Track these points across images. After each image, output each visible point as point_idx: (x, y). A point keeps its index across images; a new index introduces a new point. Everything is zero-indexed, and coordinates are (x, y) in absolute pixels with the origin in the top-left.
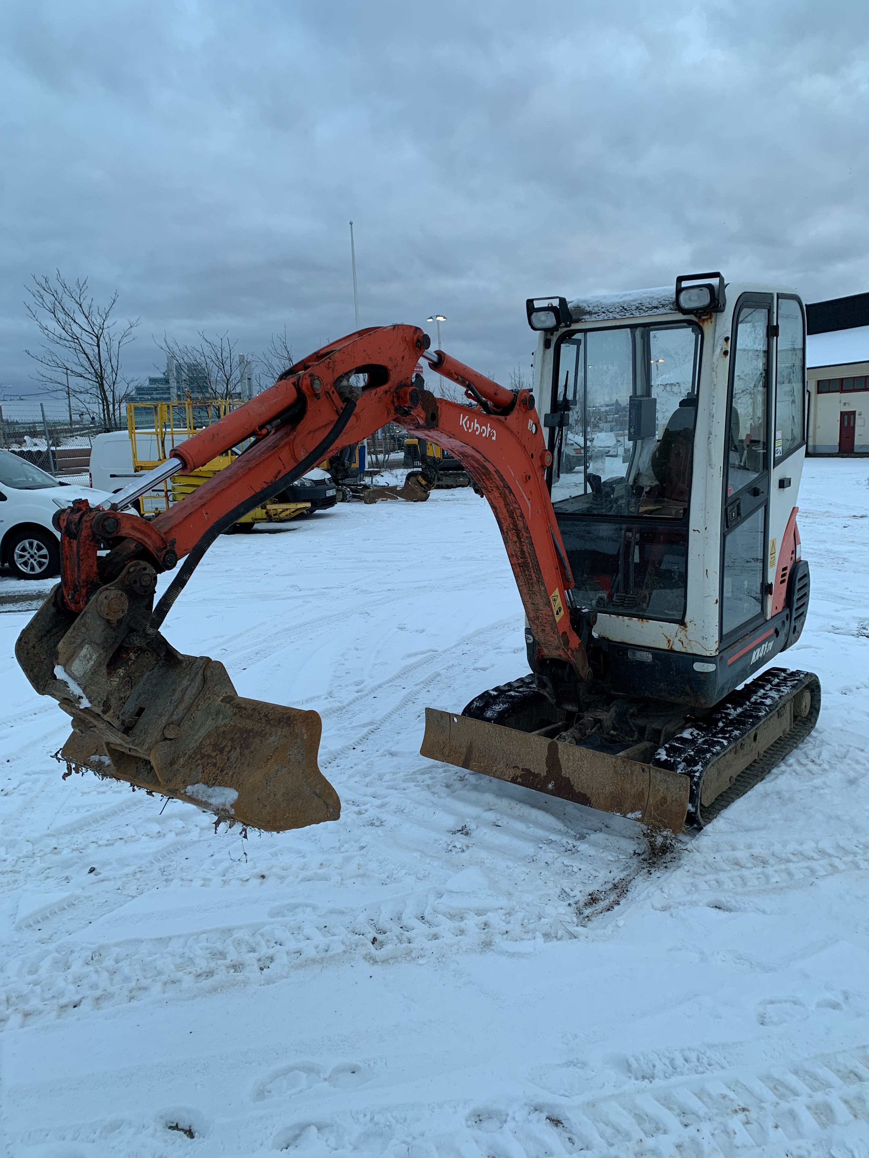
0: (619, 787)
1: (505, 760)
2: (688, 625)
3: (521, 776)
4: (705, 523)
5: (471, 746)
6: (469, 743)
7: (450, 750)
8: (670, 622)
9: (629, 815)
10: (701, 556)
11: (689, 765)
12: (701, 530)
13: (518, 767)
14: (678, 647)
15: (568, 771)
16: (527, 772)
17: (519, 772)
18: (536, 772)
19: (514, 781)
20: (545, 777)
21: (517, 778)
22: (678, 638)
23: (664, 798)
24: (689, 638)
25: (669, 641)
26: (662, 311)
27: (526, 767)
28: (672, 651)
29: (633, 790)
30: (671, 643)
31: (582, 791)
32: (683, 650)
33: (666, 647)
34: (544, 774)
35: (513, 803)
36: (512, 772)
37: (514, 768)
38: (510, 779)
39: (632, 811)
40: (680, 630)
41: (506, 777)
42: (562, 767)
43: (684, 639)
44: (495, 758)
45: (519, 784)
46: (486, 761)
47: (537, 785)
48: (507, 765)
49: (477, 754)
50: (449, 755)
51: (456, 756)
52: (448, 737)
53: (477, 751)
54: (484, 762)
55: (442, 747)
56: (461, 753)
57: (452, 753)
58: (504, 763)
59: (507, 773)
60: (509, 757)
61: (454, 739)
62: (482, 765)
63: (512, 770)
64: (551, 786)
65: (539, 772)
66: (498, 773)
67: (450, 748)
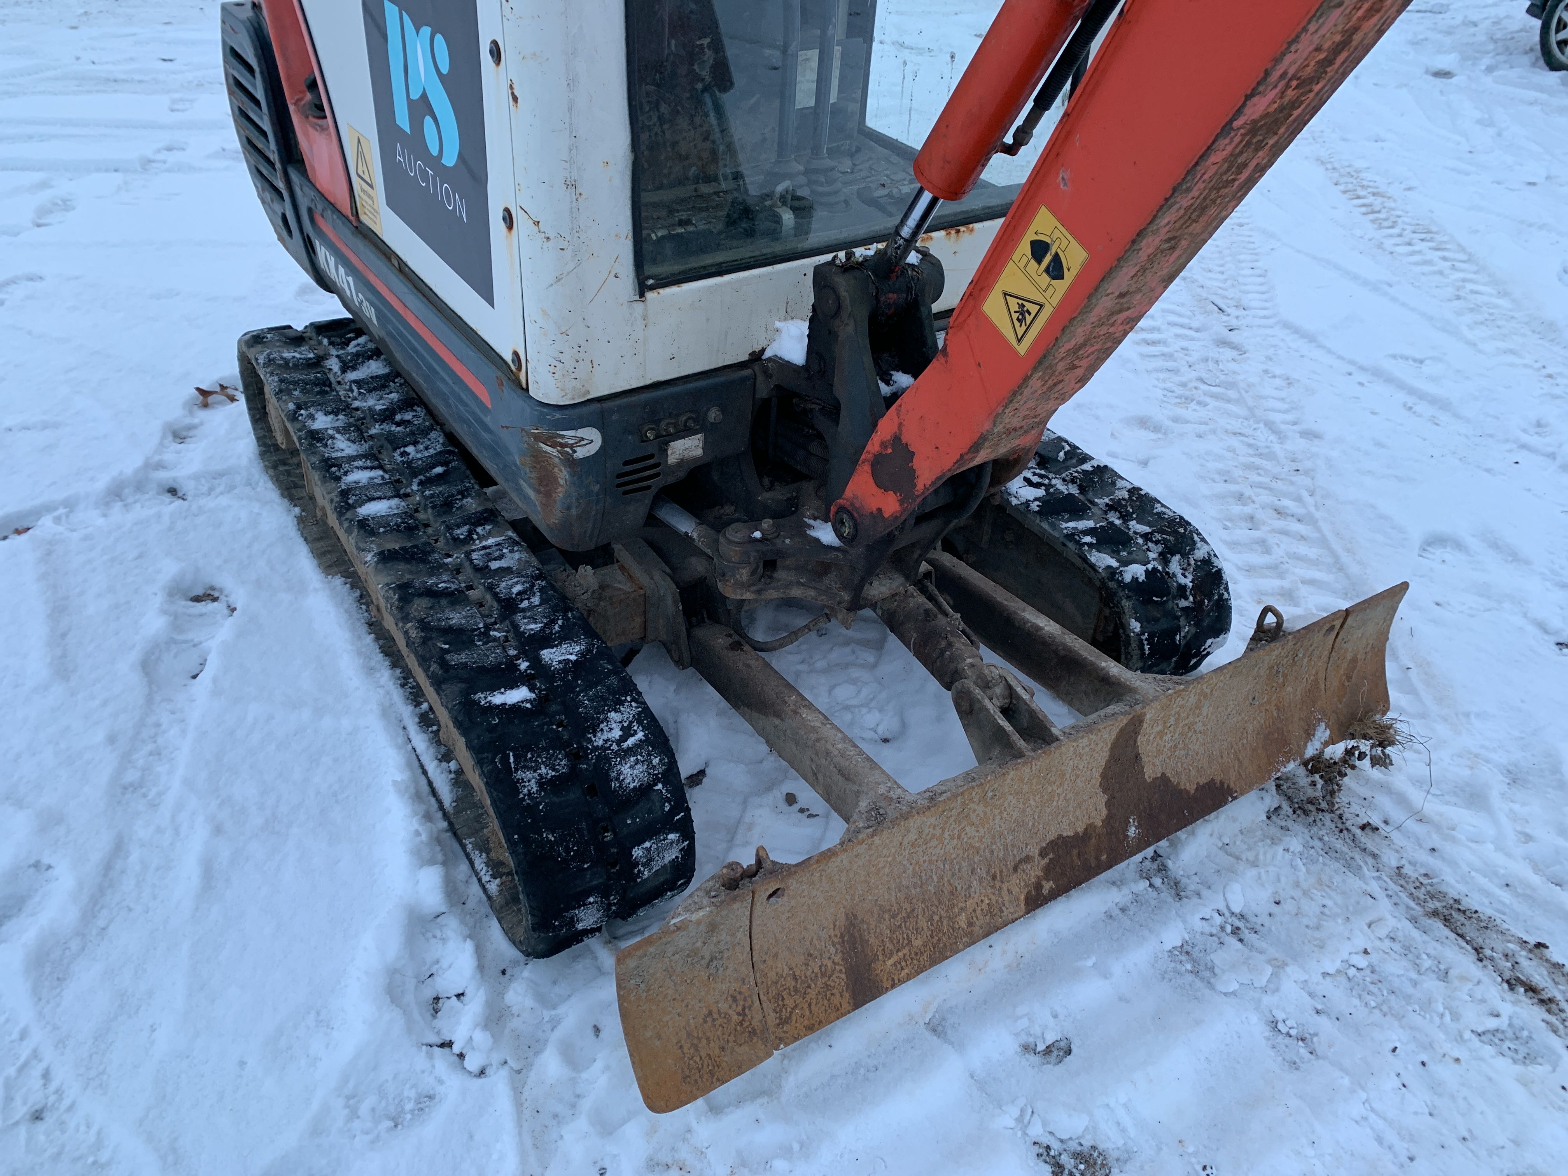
1: (981, 871)
3: (1047, 872)
5: (850, 918)
6: (840, 920)
7: (778, 996)
13: (1028, 859)
15: (1158, 760)
16: (1058, 846)
17: (1034, 870)
18: (1080, 830)
19: (1035, 900)
20: (1107, 821)
21: (1039, 886)
27: (1051, 836)
31: (1203, 781)
34: (1100, 816)
36: (1016, 887)
38: (1024, 907)
41: (1009, 911)
44: (948, 890)
46: (924, 924)
47: (1097, 858)
48: (994, 878)
49: (883, 926)
50: (784, 1014)
51: (812, 993)
52: (746, 969)
53: (880, 919)
54: (918, 930)
55: (735, 1018)
56: (823, 975)
57: (790, 1002)
58: (981, 880)
59: (1006, 898)
60: (992, 852)
61: (776, 955)
62: (917, 943)
63: (1015, 879)
64: (1132, 831)
65: (1086, 821)
66: (981, 921)
67: (773, 991)
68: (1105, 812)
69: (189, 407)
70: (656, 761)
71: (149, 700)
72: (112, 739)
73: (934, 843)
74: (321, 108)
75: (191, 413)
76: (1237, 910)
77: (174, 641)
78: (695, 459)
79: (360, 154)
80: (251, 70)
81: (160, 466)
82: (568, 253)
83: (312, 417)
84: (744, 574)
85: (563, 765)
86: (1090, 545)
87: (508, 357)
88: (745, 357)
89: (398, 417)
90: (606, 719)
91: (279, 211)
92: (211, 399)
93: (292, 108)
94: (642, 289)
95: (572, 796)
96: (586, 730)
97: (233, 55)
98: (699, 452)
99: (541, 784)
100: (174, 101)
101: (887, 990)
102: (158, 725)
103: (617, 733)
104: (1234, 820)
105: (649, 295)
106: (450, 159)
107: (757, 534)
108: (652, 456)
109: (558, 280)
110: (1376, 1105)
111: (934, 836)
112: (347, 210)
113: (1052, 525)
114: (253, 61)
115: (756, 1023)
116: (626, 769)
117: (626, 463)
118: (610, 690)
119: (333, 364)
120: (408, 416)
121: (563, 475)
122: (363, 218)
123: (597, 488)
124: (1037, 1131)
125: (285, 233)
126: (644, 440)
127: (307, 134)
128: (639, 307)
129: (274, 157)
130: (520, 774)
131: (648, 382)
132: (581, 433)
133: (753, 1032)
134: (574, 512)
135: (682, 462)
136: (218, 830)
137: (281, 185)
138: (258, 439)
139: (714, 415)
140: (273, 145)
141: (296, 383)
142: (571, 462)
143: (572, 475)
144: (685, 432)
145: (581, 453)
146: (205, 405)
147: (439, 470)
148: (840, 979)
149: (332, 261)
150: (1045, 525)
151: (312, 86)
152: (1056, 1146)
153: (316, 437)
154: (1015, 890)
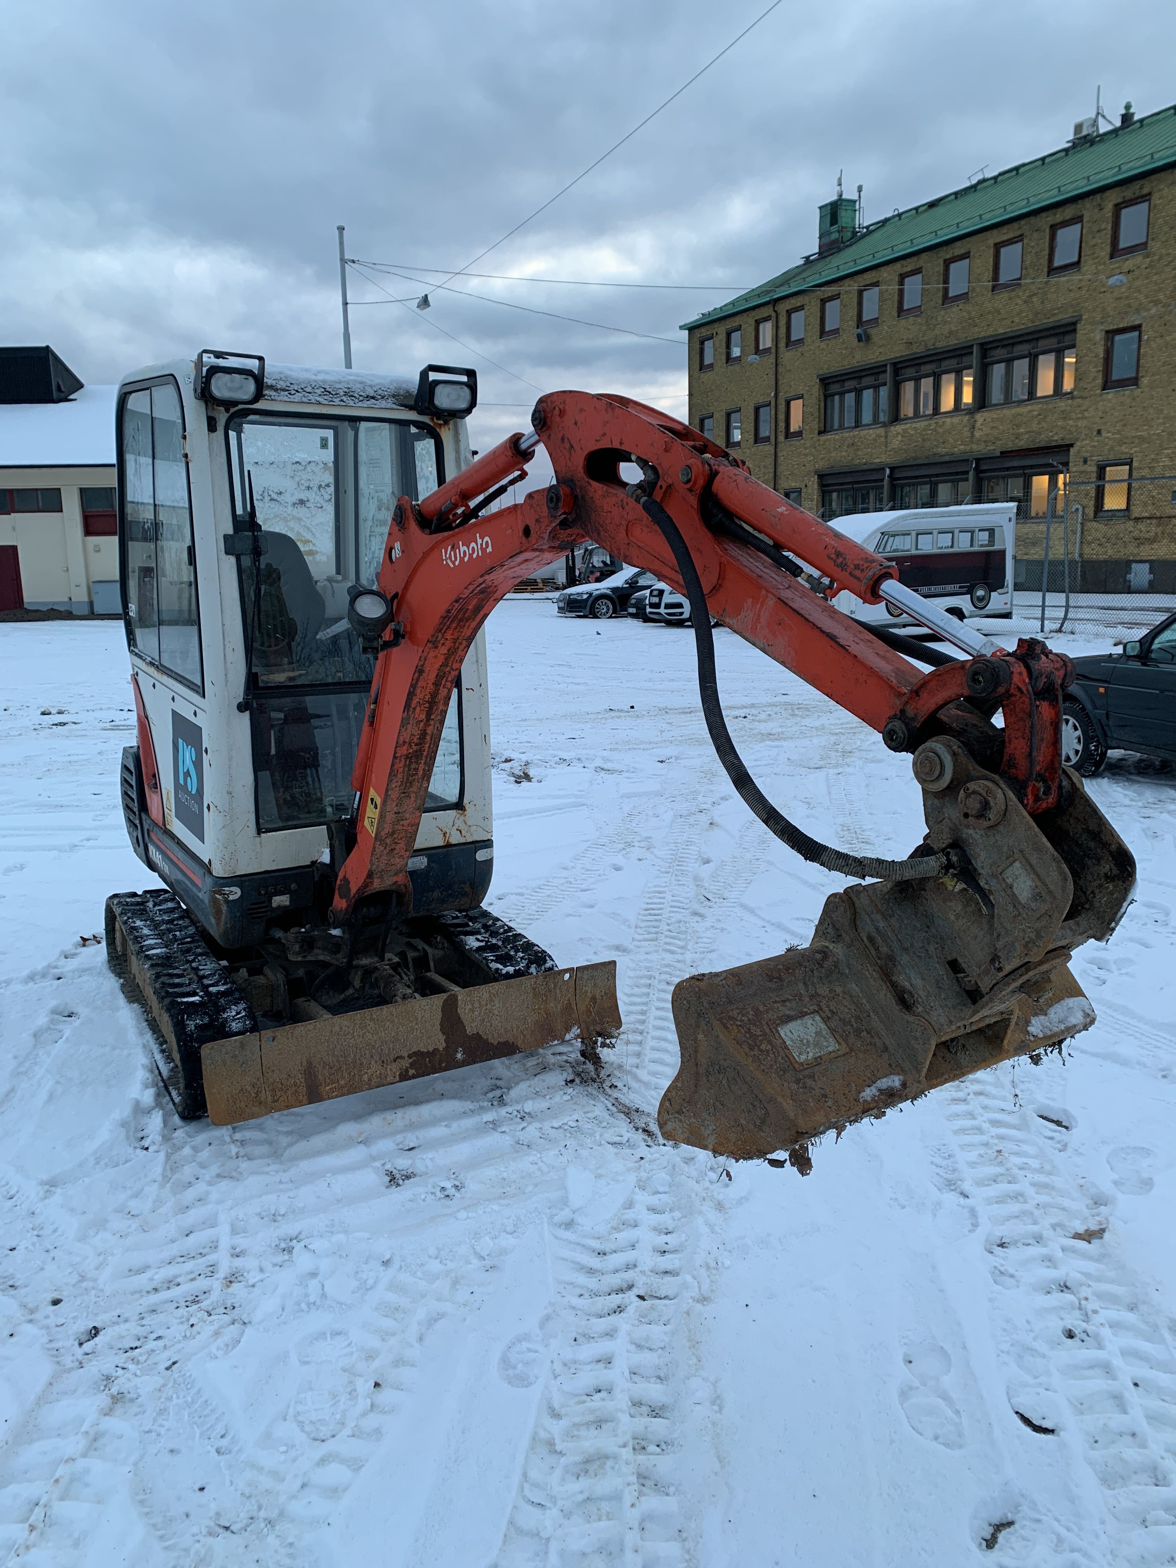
0: (542, 1012)
1: (376, 1057)
2: (467, 808)
3: (412, 1065)
4: (479, 678)
5: (310, 1063)
6: (305, 1063)
7: (273, 1090)
8: (444, 810)
9: (567, 1037)
10: (478, 719)
11: (539, 965)
12: (476, 687)
13: (401, 1057)
14: (455, 839)
15: (473, 1025)
16: (418, 1055)
17: (406, 1063)
18: (431, 1050)
19: (404, 1077)
20: (445, 1049)
21: (407, 1071)
22: (456, 827)
23: (594, 998)
24: (469, 824)
25: (445, 834)
26: (383, 404)
27: (415, 1049)
28: (449, 845)
29: (559, 1007)
30: (448, 836)
31: (502, 1040)
32: (463, 840)
33: (441, 843)
34: (442, 1045)
35: (389, 1115)
36: (395, 1069)
37: (395, 1060)
38: (398, 1078)
39: (568, 1030)
40: (458, 816)
41: (390, 1079)
42: (465, 1023)
43: (462, 827)
44: (358, 1062)
45: (414, 1077)
46: (346, 1075)
47: (440, 1064)
48: (383, 1062)
49: (326, 1072)
50: (276, 1098)
51: (289, 1093)
52: (259, 1074)
53: (324, 1068)
54: (343, 1078)
55: (253, 1095)
56: (295, 1086)
57: (279, 1094)
58: (376, 1062)
59: (389, 1073)
60: (382, 1050)
61: (273, 1071)
62: (342, 1082)
63: (394, 1065)
64: (459, 1056)
65: (434, 1047)
66: (375, 1080)
67: (271, 1088)
68: (444, 1045)
69: (76, 946)
70: (247, 1022)
71: (35, 1046)
72: (15, 1057)
73: (349, 1036)
74: (156, 784)
75: (76, 948)
76: (527, 1111)
77: (49, 1028)
78: (286, 907)
79: (168, 798)
80: (131, 773)
81: (56, 967)
82: (228, 817)
83: (134, 922)
84: (297, 947)
85: (207, 1020)
86: (492, 960)
87: (207, 862)
88: (309, 863)
89: (175, 922)
90: (230, 1008)
91: (135, 834)
92: (87, 943)
93: (146, 786)
94: (259, 831)
95: (208, 1033)
96: (220, 1011)
97: (125, 768)
98: (288, 903)
99: (195, 1026)
100: (96, 816)
101: (325, 1100)
102: (37, 1055)
103: (234, 1013)
104: (544, 1081)
105: (263, 835)
106: (194, 792)
107: (303, 930)
108: (264, 902)
109: (224, 827)
110: (544, 1159)
111: (349, 1033)
112: (161, 824)
113: (480, 955)
114: (133, 769)
115: (262, 1099)
116: (234, 1024)
117: (252, 904)
118: (235, 999)
119: (150, 904)
120: (180, 922)
121: (224, 908)
122: (168, 827)
123: (238, 914)
124: (388, 1166)
125: (136, 846)
126: (260, 894)
127: (150, 796)
128: (258, 839)
129: (136, 810)
130: (188, 1022)
131: (263, 870)
132: (232, 889)
133: (261, 1103)
134: (229, 926)
135: (279, 907)
136: (58, 1082)
137: (137, 822)
138: (108, 954)
139: (293, 886)
140: (136, 804)
141: (129, 910)
142: (227, 901)
143: (228, 907)
144: (282, 893)
145: (231, 898)
146: (84, 945)
147: (189, 940)
148: (303, 1090)
149: (154, 850)
150: (477, 956)
151: (154, 776)
152: (395, 1172)
153: (135, 929)
154: (394, 1070)
